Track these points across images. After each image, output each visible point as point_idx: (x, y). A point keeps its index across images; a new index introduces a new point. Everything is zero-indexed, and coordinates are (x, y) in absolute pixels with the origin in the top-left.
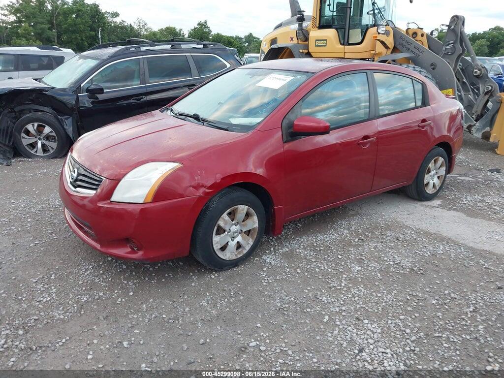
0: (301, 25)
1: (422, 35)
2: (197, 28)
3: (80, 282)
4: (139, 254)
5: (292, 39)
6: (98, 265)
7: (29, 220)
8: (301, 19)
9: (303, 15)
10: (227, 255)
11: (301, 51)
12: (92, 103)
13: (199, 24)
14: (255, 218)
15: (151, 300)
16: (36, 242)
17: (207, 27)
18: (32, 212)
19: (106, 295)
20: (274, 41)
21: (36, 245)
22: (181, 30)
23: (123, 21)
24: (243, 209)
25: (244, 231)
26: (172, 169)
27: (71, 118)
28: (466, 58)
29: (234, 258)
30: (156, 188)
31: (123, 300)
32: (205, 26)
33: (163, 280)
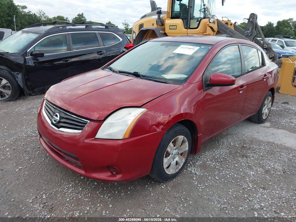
0: (159, 16)
1: (231, 24)
2: (77, 17)
3: (68, 200)
4: (118, 177)
5: (153, 25)
6: (76, 184)
7: (8, 149)
8: (159, 13)
9: (161, 10)
10: (171, 171)
11: (161, 32)
12: (34, 63)
13: (78, 15)
14: (187, 144)
15: (128, 210)
16: (20, 168)
17: (84, 17)
18: (7, 143)
19: (91, 209)
20: (141, 26)
21: (20, 170)
22: (67, 18)
23: (30, 12)
24: (181, 138)
25: (180, 153)
26: (142, 113)
27: (21, 73)
28: (257, 38)
29: (174, 172)
30: (132, 127)
31: (107, 212)
32: (82, 16)
33: (129, 192)
